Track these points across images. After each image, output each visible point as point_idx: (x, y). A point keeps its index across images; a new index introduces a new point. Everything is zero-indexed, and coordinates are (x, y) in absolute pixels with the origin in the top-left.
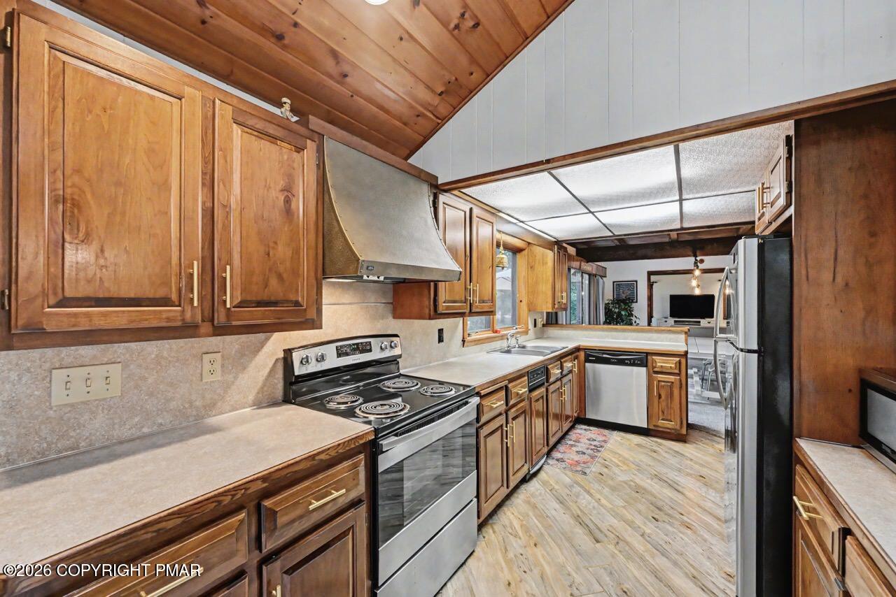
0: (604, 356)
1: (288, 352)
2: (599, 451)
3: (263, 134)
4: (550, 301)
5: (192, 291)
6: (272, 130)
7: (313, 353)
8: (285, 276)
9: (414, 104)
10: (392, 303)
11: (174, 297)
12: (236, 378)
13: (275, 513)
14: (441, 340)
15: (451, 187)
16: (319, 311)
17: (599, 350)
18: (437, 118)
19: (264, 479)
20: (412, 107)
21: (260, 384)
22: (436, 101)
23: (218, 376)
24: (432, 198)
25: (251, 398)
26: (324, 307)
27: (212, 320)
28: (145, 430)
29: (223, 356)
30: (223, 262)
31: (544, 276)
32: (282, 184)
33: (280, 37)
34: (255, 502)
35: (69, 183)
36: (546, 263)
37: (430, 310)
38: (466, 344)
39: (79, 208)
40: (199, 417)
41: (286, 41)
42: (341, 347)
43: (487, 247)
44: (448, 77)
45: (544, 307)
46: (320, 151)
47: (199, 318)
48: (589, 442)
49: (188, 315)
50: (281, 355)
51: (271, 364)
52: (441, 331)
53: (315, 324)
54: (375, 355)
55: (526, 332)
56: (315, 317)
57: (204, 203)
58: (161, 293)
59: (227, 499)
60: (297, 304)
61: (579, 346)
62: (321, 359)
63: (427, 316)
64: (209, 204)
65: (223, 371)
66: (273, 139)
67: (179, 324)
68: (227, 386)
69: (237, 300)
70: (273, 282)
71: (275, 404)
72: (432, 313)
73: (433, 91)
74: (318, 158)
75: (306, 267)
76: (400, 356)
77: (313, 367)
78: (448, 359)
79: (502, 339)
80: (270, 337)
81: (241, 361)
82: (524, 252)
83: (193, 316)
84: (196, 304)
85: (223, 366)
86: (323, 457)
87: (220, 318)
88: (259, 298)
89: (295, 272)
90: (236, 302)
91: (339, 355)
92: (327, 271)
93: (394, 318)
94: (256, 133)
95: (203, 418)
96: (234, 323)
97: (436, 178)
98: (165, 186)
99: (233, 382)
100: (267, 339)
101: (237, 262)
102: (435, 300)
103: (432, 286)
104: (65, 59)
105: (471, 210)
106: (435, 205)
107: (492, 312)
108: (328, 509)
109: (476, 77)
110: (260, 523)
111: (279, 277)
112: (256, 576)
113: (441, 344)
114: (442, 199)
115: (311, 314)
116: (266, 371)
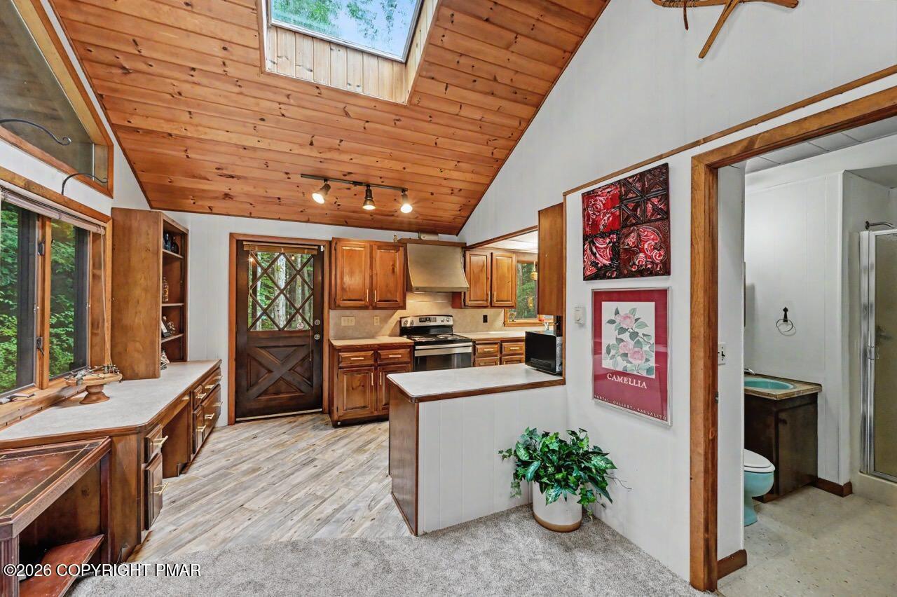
3: (386, 250)
5: (366, 298)
7: (409, 320)
8: (393, 292)
9: (450, 216)
10: (451, 301)
11: (362, 299)
12: (384, 326)
13: (380, 355)
14: (485, 321)
15: (474, 247)
16: (405, 304)
18: (463, 217)
19: (378, 345)
21: (392, 329)
22: (458, 213)
23: (378, 324)
24: (462, 254)
25: (388, 333)
26: (407, 302)
27: (373, 306)
28: (360, 336)
29: (380, 318)
30: (374, 290)
32: (391, 264)
34: (376, 351)
37: (461, 304)
38: (505, 325)
42: (422, 318)
43: (506, 271)
44: (459, 205)
46: (406, 250)
47: (369, 305)
50: (398, 319)
51: (395, 323)
52: (485, 317)
53: (403, 308)
54: (439, 323)
56: (404, 306)
59: (369, 346)
60: (398, 301)
62: (412, 323)
64: (371, 274)
65: (380, 322)
66: (389, 251)
67: (364, 306)
70: (389, 295)
71: (396, 336)
72: (463, 306)
73: (455, 211)
74: (405, 253)
75: (400, 289)
76: (452, 326)
77: (409, 325)
78: (491, 331)
80: (394, 312)
81: (387, 319)
83: (367, 304)
84: (367, 301)
85: (380, 320)
86: (395, 345)
87: (375, 305)
88: (384, 300)
89: (397, 292)
90: (378, 300)
91: (420, 322)
92: (408, 290)
93: (452, 308)
94: (384, 251)
96: (380, 307)
97: (465, 244)
99: (382, 327)
101: (378, 289)
102: (464, 300)
103: (463, 294)
104: (344, 248)
105: (492, 254)
106: (464, 256)
107: (513, 306)
108: (396, 360)
109: (473, 202)
110: (376, 356)
111: (390, 292)
112: (376, 369)
113: (485, 324)
114: (468, 253)
115: (401, 304)
116: (394, 325)
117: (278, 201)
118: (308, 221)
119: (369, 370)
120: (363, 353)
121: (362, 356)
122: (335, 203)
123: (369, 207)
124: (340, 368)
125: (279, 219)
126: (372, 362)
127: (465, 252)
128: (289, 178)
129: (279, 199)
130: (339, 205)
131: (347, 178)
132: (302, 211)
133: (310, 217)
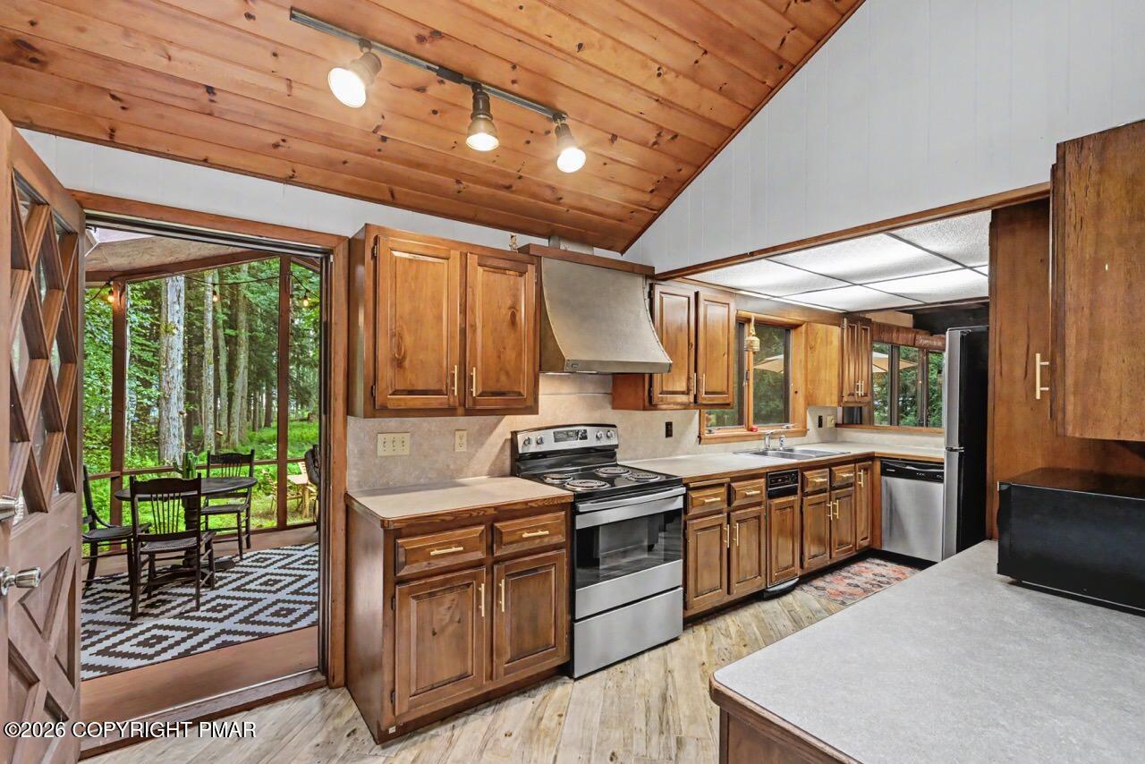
0: (908, 467)
1: (514, 434)
2: (881, 587)
3: (497, 269)
4: (835, 391)
5: (454, 386)
6: (502, 264)
7: (534, 436)
8: (511, 373)
9: (627, 204)
10: (611, 394)
11: (444, 389)
12: (477, 451)
13: (501, 533)
14: (669, 433)
15: (668, 276)
16: (536, 400)
17: (902, 460)
18: (651, 209)
19: (496, 508)
20: (624, 207)
21: (493, 458)
22: (647, 198)
23: (464, 449)
24: (647, 289)
25: (486, 468)
26: (540, 397)
27: (464, 406)
28: (422, 481)
29: (468, 434)
30: (471, 365)
31: (828, 360)
32: (509, 303)
33: (508, 188)
34: (490, 523)
35: (398, 324)
36: (832, 342)
37: (644, 400)
38: (702, 441)
39: (402, 338)
40: (452, 477)
41: (514, 189)
42: (559, 432)
43: (720, 332)
44: (655, 178)
45: (828, 400)
46: (539, 271)
47: (457, 404)
48: (874, 577)
49: (451, 400)
50: (509, 436)
51: (501, 444)
52: (669, 426)
53: (533, 410)
54: (591, 442)
55: (804, 433)
56: (533, 404)
57: (460, 325)
58: (436, 387)
59: (475, 514)
60: (520, 394)
61: (874, 453)
62: (540, 442)
63: (642, 407)
64: (463, 326)
65: (468, 445)
66: (503, 270)
67: (446, 407)
68: (470, 457)
69: (480, 391)
70: (503, 378)
71: (504, 476)
72: (647, 404)
73: (644, 191)
74: (537, 277)
75: (527, 366)
76: (616, 446)
77: (533, 448)
78: (677, 455)
79: (760, 439)
80: (502, 419)
81: (481, 437)
82: (799, 329)
83: (454, 402)
84: (456, 394)
85: (468, 441)
86: (533, 504)
87: (469, 404)
88: (493, 390)
89: (519, 369)
90: (479, 393)
91: (556, 440)
92: (543, 367)
93: (614, 408)
94: (492, 270)
95: (454, 478)
96: (478, 407)
97: (653, 269)
98: (439, 318)
99: (474, 455)
100: (499, 421)
101: (479, 364)
102: (650, 391)
103: (647, 377)
104: (396, 254)
105: (697, 294)
106: (651, 296)
107: (728, 404)
108: (537, 543)
109: (686, 172)
110: (493, 537)
111: (507, 374)
112: (491, 571)
113: (669, 439)
114: (658, 289)
115: (530, 402)
116: (497, 449)
117: (206, 97)
118: (289, 180)
119: (474, 577)
120: (459, 533)
121: (459, 543)
122: (374, 132)
123: (482, 141)
124: (401, 581)
125: (205, 162)
126: (479, 555)
127: (652, 287)
128: (249, 16)
129: (210, 90)
130: (384, 139)
131: (428, 49)
132: (276, 146)
133: (299, 168)
